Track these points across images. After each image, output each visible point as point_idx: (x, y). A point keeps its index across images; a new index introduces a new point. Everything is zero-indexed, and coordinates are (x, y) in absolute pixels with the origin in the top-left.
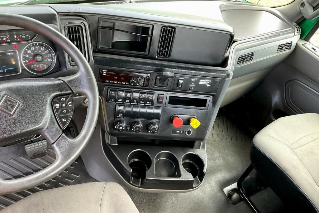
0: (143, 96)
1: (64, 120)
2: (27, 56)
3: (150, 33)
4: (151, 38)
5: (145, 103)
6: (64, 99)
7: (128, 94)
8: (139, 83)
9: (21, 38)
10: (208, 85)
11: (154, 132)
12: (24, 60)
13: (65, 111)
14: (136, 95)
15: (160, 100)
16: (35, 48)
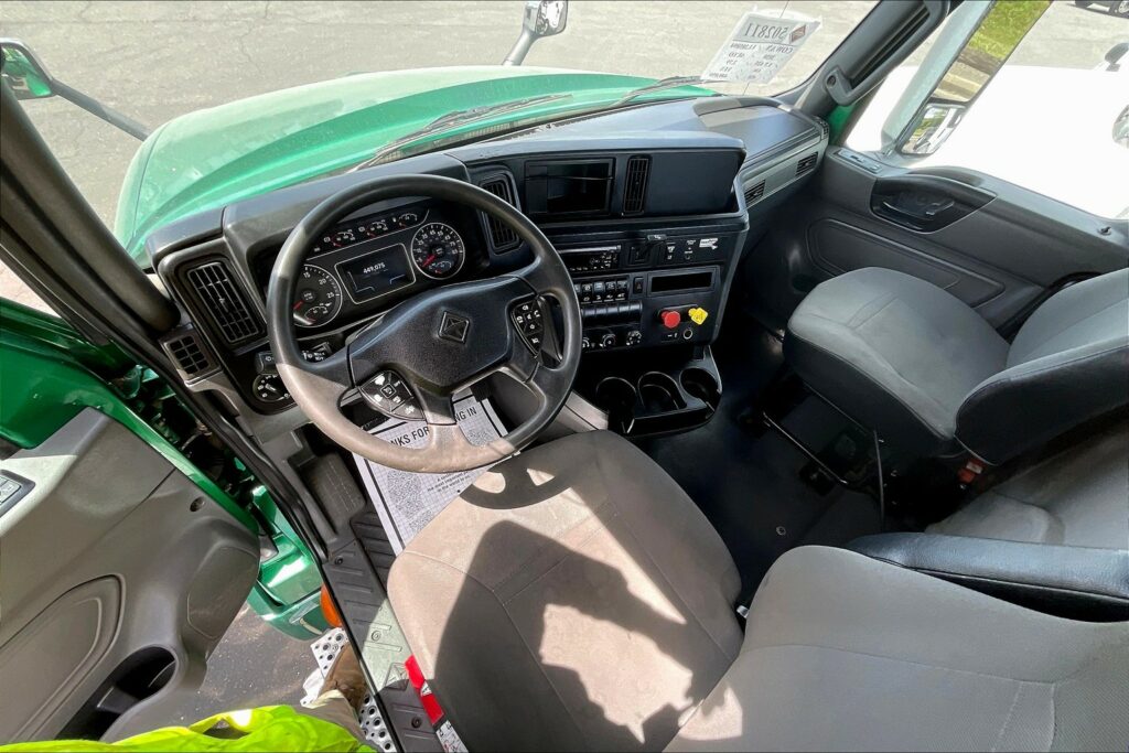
0: (611, 285)
1: (535, 341)
2: (419, 251)
3: (610, 174)
4: (613, 181)
5: (615, 296)
6: (527, 307)
7: (587, 287)
8: (604, 264)
9: (403, 220)
10: (714, 247)
11: (635, 344)
12: (416, 259)
13: (532, 327)
14: (599, 286)
15: (639, 287)
16: (428, 234)
